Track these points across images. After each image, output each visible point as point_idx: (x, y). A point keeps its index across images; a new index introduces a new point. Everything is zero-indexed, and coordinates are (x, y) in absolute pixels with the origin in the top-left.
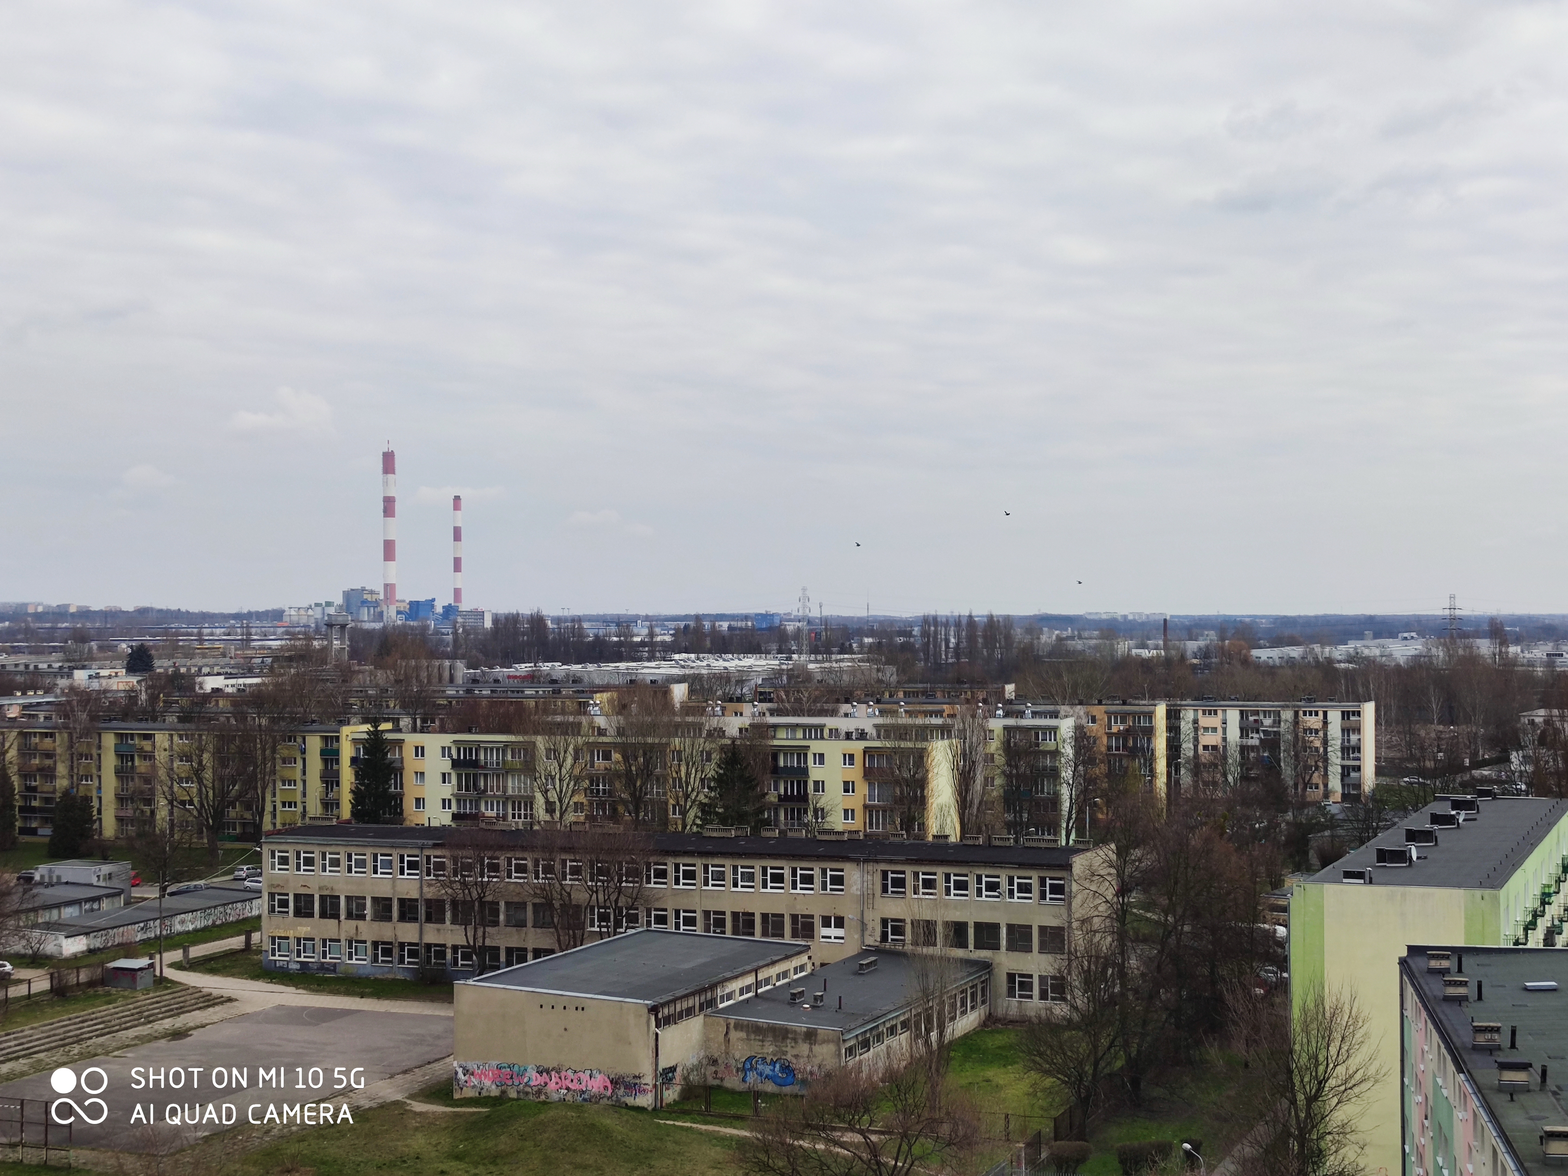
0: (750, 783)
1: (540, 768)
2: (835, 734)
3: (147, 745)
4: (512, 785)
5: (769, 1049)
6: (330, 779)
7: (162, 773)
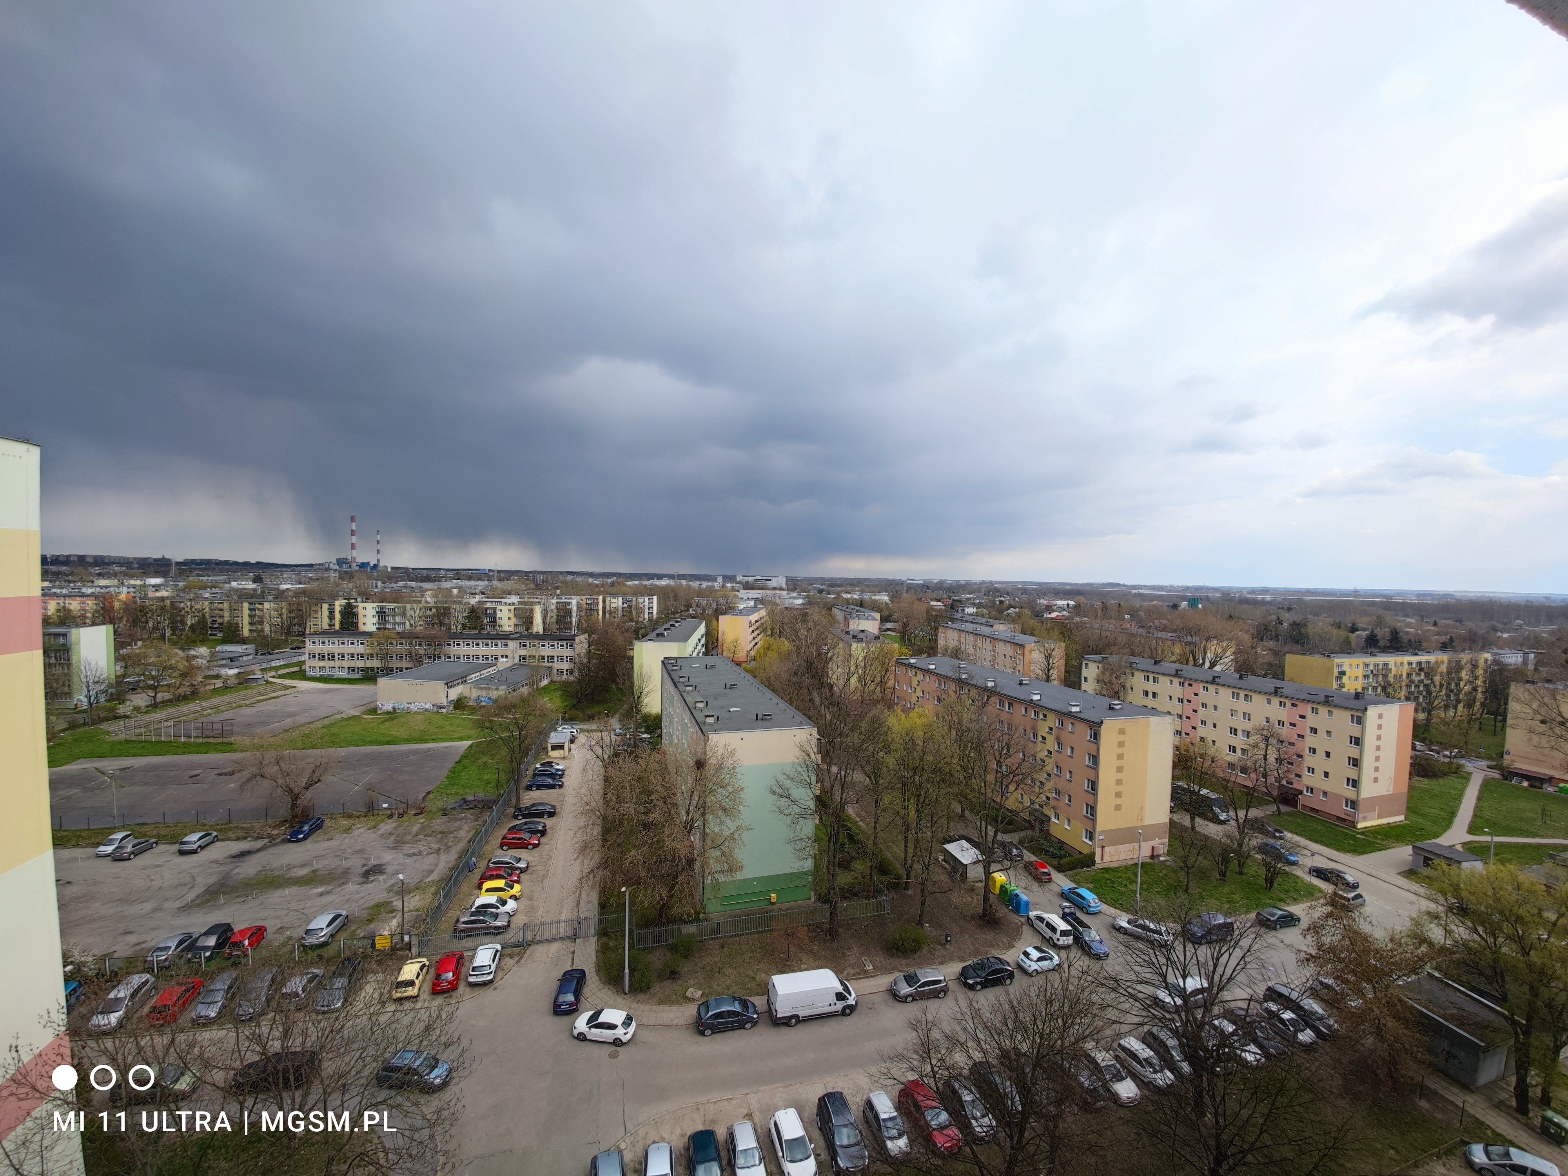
0: (479, 618)
1: (408, 614)
2: (506, 603)
3: (260, 607)
4: (398, 619)
5: (484, 693)
6: (331, 618)
7: (267, 616)
